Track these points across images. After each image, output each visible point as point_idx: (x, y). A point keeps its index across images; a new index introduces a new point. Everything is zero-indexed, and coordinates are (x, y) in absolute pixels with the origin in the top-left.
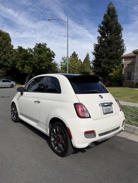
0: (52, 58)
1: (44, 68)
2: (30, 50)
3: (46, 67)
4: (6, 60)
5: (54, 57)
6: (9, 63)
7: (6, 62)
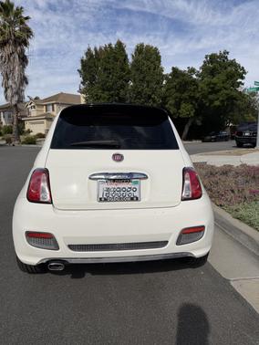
0: (239, 80)
1: (217, 103)
2: (192, 70)
3: (222, 101)
4: (150, 97)
5: (243, 78)
6: (154, 101)
7: (151, 100)
